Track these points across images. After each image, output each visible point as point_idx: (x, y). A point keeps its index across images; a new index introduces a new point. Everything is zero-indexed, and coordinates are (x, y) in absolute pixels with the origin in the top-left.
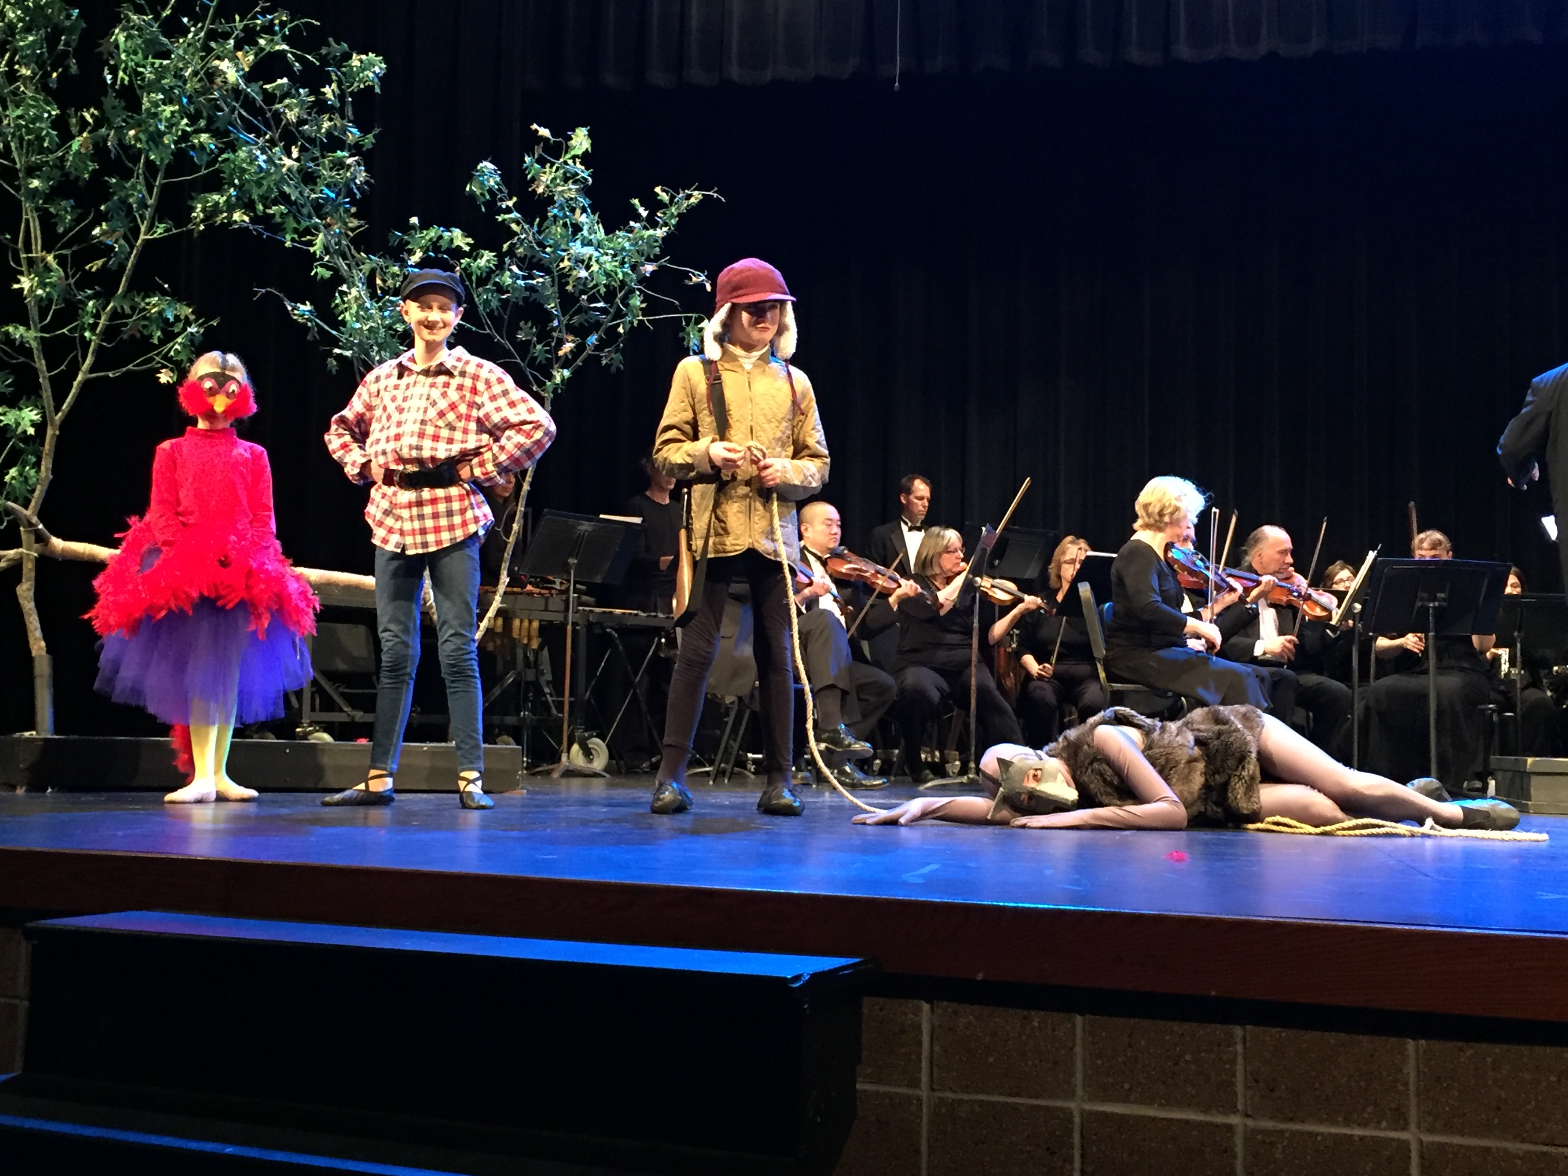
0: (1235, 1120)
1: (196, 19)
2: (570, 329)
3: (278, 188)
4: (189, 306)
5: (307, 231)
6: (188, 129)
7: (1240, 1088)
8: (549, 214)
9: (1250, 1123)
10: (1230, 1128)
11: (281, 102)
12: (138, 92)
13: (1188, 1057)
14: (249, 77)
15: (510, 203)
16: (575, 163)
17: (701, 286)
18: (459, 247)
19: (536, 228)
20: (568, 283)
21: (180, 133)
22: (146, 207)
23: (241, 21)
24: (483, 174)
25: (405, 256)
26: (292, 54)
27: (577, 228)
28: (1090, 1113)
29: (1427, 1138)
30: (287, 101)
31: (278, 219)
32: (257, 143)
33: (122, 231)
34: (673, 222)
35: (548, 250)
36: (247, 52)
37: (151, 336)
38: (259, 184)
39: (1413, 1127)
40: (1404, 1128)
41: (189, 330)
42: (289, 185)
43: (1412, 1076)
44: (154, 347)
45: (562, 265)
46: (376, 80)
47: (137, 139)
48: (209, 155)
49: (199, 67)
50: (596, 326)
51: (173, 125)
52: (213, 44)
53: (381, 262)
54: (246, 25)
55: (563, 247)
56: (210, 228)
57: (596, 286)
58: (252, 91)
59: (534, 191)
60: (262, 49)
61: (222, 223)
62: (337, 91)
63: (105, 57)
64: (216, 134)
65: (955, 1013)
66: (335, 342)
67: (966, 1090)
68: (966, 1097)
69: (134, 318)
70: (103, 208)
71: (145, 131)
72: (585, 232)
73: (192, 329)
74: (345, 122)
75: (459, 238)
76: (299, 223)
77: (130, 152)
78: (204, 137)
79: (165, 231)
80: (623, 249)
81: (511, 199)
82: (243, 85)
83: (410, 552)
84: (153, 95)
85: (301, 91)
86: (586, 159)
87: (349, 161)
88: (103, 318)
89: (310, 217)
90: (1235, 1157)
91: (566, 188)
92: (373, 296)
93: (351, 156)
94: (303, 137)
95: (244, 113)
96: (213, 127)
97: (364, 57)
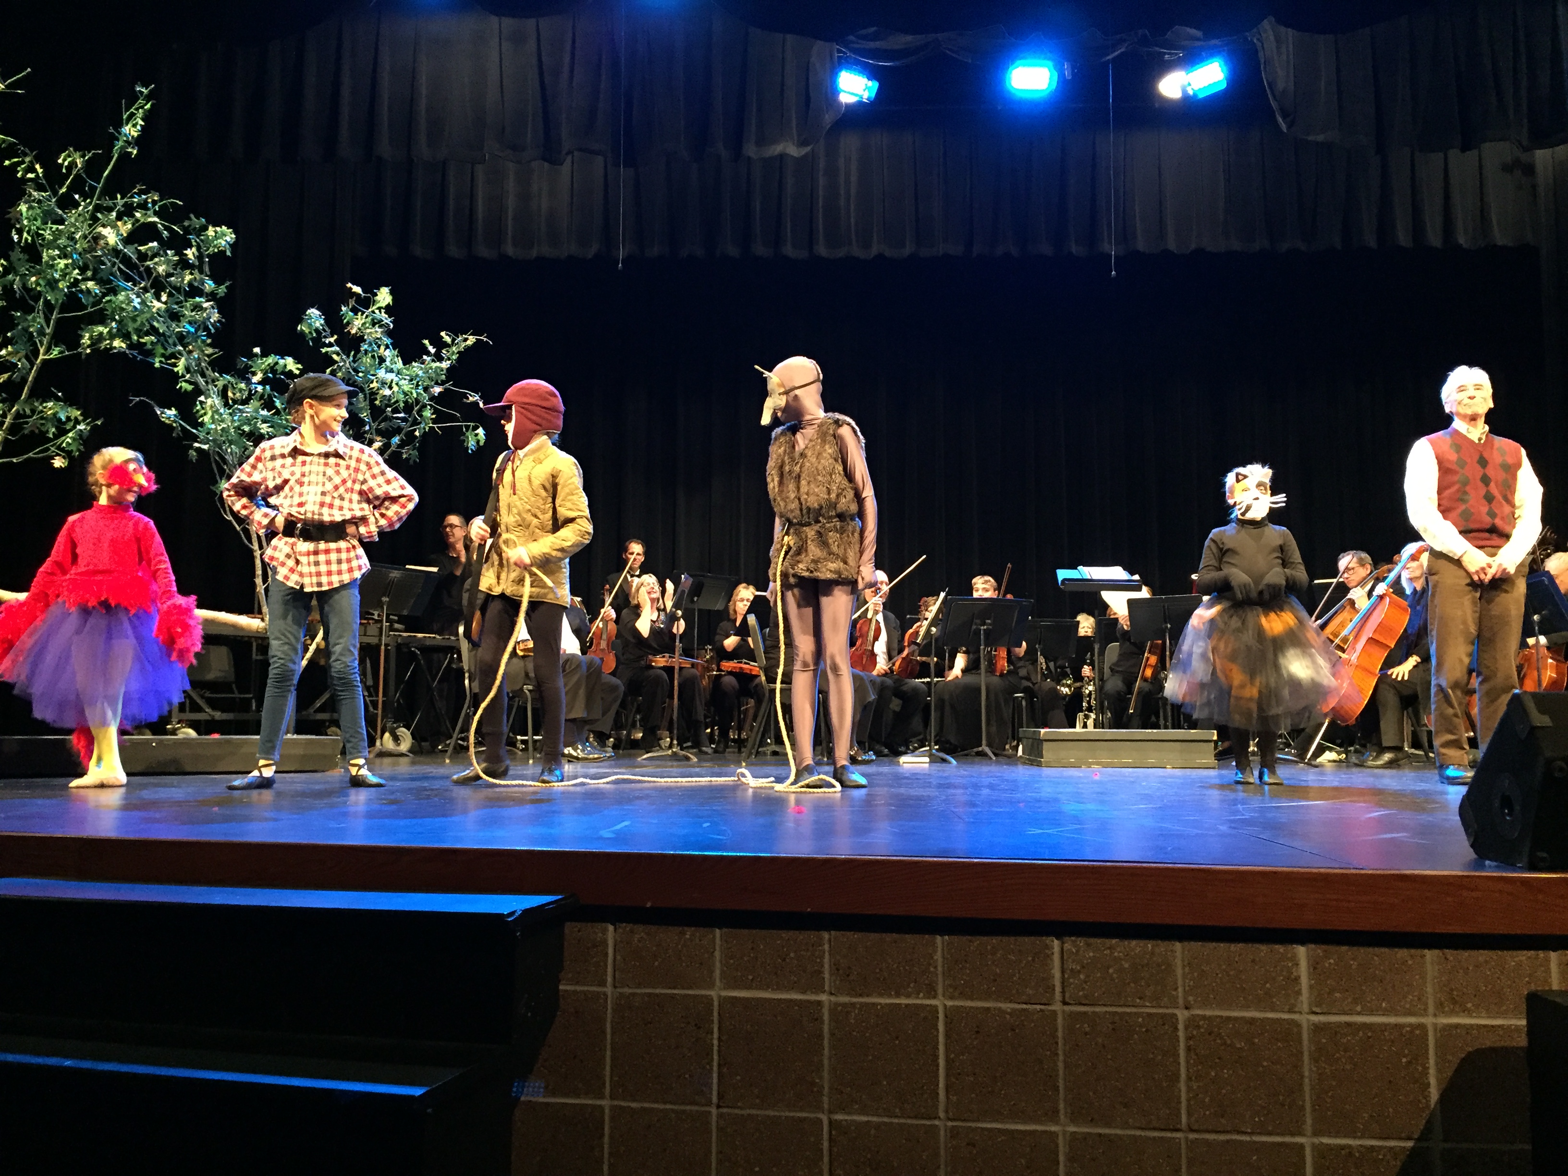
0: (823, 997)
1: (85, 196)
2: (379, 432)
3: (149, 323)
4: (78, 409)
5: (173, 356)
6: (80, 277)
7: (827, 976)
8: (362, 349)
9: (833, 998)
10: (819, 1003)
11: (151, 260)
12: (40, 249)
13: (792, 955)
14: (128, 240)
15: (332, 340)
16: (380, 312)
17: (476, 404)
18: (290, 371)
19: (351, 358)
20: (376, 399)
21: (72, 280)
22: (44, 335)
23: (122, 198)
24: (311, 318)
25: (250, 375)
26: (163, 225)
27: (382, 360)
28: (725, 998)
29: (950, 1003)
30: (156, 260)
31: (149, 347)
32: (133, 290)
33: (23, 353)
34: (454, 357)
35: (361, 374)
36: (126, 222)
37: (47, 432)
38: (134, 319)
39: (940, 997)
40: (934, 997)
41: (78, 427)
42: (158, 321)
43: (940, 960)
44: (50, 440)
45: (372, 386)
46: (228, 246)
47: (38, 284)
48: (94, 297)
49: (87, 232)
50: (398, 431)
51: (67, 274)
52: (99, 215)
53: (232, 380)
54: (126, 202)
55: (372, 372)
56: (96, 351)
57: (397, 402)
58: (129, 251)
59: (349, 332)
60: (137, 221)
61: (106, 348)
62: (196, 253)
63: (13, 222)
64: (100, 282)
65: (632, 931)
66: (195, 438)
67: (639, 986)
68: (638, 991)
69: (34, 417)
70: (9, 334)
71: (44, 278)
72: (388, 363)
73: (81, 427)
74: (202, 276)
75: (291, 364)
76: (166, 349)
77: (32, 293)
78: (90, 284)
79: (59, 353)
80: (417, 375)
81: (332, 336)
82: (121, 247)
83: (307, 589)
84: (50, 251)
85: (169, 252)
86: (388, 309)
87: (205, 305)
88: (9, 417)
89: (175, 345)
90: (822, 1022)
91: (373, 330)
92: (226, 405)
93: (207, 301)
94: (170, 286)
95: (122, 267)
96: (98, 276)
97: (218, 229)
